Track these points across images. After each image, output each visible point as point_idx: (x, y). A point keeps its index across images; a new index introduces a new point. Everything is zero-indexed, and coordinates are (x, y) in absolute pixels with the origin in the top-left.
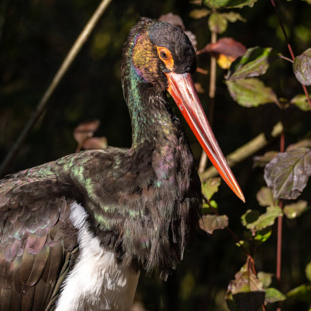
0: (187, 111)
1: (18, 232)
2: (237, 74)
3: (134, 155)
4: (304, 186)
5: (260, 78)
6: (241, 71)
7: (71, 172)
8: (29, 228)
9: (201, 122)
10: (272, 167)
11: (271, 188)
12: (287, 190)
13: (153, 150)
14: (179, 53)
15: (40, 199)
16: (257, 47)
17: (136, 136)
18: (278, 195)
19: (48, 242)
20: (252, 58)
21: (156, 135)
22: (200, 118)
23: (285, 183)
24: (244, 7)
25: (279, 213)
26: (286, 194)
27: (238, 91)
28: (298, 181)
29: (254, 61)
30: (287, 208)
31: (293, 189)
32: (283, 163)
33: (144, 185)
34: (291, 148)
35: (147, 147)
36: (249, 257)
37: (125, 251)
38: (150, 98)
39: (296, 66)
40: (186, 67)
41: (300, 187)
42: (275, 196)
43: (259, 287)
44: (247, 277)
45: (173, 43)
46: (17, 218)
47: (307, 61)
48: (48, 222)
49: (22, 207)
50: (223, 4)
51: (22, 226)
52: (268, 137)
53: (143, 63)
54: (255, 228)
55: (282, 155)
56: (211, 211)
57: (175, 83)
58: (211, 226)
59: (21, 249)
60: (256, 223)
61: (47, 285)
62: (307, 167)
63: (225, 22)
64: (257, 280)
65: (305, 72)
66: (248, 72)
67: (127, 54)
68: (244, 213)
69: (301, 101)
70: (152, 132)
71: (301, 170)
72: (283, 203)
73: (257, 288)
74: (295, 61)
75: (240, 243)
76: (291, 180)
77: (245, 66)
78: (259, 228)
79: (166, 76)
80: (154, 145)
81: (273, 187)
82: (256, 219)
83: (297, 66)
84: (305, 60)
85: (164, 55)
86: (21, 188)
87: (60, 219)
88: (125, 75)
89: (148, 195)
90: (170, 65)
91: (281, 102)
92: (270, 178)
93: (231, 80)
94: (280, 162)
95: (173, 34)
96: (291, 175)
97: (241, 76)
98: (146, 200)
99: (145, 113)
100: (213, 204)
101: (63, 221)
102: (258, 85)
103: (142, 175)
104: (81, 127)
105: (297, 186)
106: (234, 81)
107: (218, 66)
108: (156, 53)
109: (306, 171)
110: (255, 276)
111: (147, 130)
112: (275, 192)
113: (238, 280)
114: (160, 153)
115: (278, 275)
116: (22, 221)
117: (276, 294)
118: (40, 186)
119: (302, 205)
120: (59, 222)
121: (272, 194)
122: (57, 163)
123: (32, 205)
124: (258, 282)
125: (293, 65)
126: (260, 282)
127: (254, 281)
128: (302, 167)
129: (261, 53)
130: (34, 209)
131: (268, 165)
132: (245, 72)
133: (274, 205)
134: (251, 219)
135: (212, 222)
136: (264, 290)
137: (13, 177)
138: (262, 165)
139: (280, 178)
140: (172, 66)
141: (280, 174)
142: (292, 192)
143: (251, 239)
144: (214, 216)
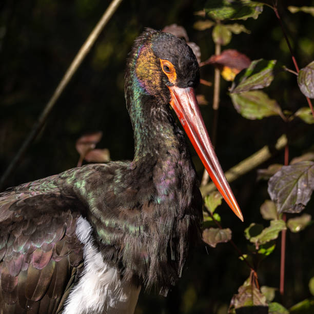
0: (189, 126)
1: (23, 246)
2: (241, 86)
3: (135, 168)
4: (308, 200)
5: (265, 90)
6: (245, 83)
7: (73, 185)
8: (35, 243)
9: (202, 138)
10: (276, 180)
11: (275, 202)
12: (291, 204)
13: (155, 165)
14: (181, 67)
15: (45, 213)
16: (261, 60)
17: (138, 149)
18: (282, 209)
19: (54, 256)
20: (257, 70)
21: (158, 148)
22: (202, 134)
23: (289, 197)
24: (249, 19)
25: (283, 227)
26: (289, 208)
27: (243, 103)
28: (302, 195)
29: (258, 74)
30: (291, 222)
31: (297, 203)
32: (287, 177)
33: (144, 201)
34: (296, 161)
35: (149, 161)
36: (253, 271)
37: (126, 267)
38: (152, 110)
39: (300, 78)
40: (189, 82)
41: (304, 201)
42: (279, 209)
43: (263, 301)
44: (250, 291)
45: (177, 57)
46: (21, 232)
47: (312, 73)
48: (55, 236)
49: (26, 221)
50: (228, 15)
51: (27, 241)
52: (272, 150)
53: (146, 76)
54: (258, 242)
55: (286, 168)
56: (214, 224)
57: (177, 97)
58: (214, 239)
59: (26, 264)
60: (259, 237)
61: (52, 300)
62: (311, 181)
63: (229, 34)
64: (260, 294)
65: (309, 84)
66: (252, 85)
67: (131, 64)
68: (248, 226)
69: (305, 114)
70: (155, 145)
71: (305, 184)
72: (287, 216)
73: (260, 302)
74: (299, 74)
75: (243, 257)
76: (295, 193)
77: (250, 78)
78: (263, 241)
79: (168, 89)
80: (155, 160)
81: (277, 200)
82: (259, 232)
83: (302, 78)
84: (310, 72)
85: (167, 68)
86: (25, 201)
87: (66, 234)
88: (129, 85)
89: (148, 211)
90: (173, 79)
91: (285, 115)
92: (274, 191)
93: (235, 93)
94: (284, 175)
95: (176, 48)
96: (295, 189)
97: (245, 89)
98: (145, 216)
99: (147, 125)
100: (217, 217)
101: (69, 235)
102: (263, 97)
103: (143, 190)
104: (84, 139)
105: (301, 199)
106: (238, 94)
107: (222, 78)
108: (159, 66)
109: (310, 185)
110: (258, 290)
111: (149, 143)
112: (279, 205)
113: (241, 295)
114: (161, 168)
115: (282, 290)
116: (28, 236)
117: (280, 309)
118: (45, 200)
119: (306, 219)
120: (65, 236)
121: (276, 208)
122: (60, 177)
123: (37, 219)
124: (261, 297)
125: (298, 78)
126: (263, 297)
127: (257, 295)
128: (306, 180)
129: (265, 66)
130: (39, 224)
131: (271, 179)
132: (249, 84)
133: (278, 219)
134: (254, 233)
135: (215, 235)
136: (268, 305)
137: (16, 190)
138: (266, 178)
139: (284, 191)
140: (175, 79)
141: (284, 188)
142: (296, 205)
143: (255, 253)
144: (217, 229)
